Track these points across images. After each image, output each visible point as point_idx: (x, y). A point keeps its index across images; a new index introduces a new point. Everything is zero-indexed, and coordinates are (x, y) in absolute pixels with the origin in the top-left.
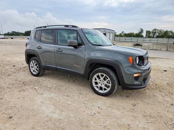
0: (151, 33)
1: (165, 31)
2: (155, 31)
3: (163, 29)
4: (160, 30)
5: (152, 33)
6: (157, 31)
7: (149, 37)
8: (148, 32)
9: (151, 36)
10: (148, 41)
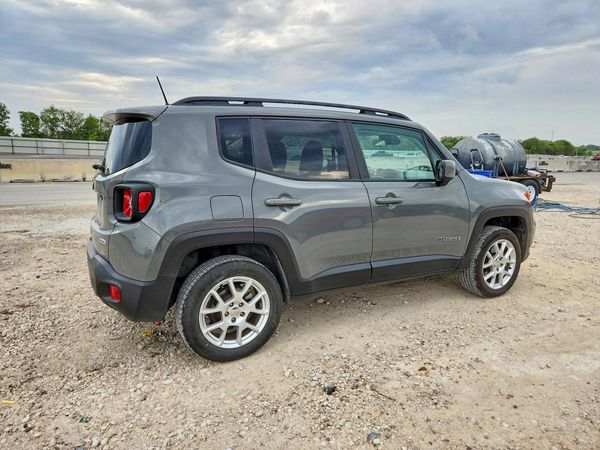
0: (41, 122)
1: (85, 116)
2: (52, 117)
3: (77, 110)
4: (68, 113)
5: (46, 121)
6: (60, 117)
7: (37, 135)
8: (28, 119)
9: (40, 130)
10: (56, 152)
